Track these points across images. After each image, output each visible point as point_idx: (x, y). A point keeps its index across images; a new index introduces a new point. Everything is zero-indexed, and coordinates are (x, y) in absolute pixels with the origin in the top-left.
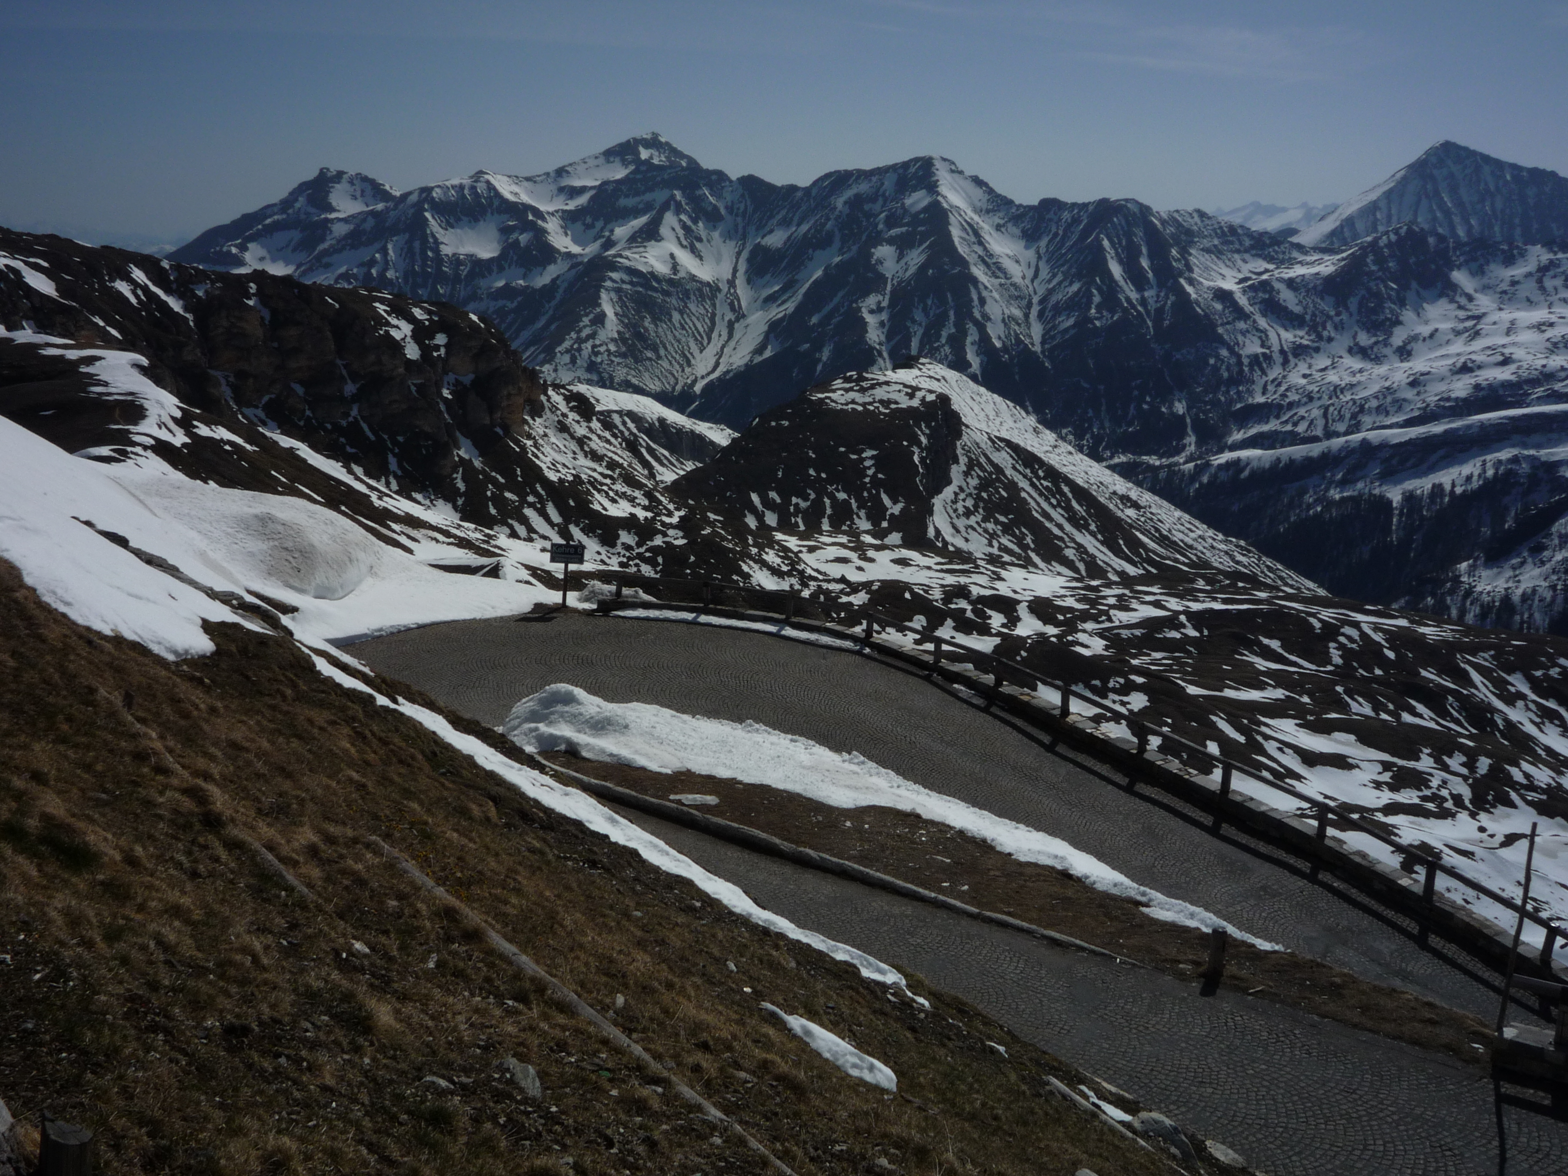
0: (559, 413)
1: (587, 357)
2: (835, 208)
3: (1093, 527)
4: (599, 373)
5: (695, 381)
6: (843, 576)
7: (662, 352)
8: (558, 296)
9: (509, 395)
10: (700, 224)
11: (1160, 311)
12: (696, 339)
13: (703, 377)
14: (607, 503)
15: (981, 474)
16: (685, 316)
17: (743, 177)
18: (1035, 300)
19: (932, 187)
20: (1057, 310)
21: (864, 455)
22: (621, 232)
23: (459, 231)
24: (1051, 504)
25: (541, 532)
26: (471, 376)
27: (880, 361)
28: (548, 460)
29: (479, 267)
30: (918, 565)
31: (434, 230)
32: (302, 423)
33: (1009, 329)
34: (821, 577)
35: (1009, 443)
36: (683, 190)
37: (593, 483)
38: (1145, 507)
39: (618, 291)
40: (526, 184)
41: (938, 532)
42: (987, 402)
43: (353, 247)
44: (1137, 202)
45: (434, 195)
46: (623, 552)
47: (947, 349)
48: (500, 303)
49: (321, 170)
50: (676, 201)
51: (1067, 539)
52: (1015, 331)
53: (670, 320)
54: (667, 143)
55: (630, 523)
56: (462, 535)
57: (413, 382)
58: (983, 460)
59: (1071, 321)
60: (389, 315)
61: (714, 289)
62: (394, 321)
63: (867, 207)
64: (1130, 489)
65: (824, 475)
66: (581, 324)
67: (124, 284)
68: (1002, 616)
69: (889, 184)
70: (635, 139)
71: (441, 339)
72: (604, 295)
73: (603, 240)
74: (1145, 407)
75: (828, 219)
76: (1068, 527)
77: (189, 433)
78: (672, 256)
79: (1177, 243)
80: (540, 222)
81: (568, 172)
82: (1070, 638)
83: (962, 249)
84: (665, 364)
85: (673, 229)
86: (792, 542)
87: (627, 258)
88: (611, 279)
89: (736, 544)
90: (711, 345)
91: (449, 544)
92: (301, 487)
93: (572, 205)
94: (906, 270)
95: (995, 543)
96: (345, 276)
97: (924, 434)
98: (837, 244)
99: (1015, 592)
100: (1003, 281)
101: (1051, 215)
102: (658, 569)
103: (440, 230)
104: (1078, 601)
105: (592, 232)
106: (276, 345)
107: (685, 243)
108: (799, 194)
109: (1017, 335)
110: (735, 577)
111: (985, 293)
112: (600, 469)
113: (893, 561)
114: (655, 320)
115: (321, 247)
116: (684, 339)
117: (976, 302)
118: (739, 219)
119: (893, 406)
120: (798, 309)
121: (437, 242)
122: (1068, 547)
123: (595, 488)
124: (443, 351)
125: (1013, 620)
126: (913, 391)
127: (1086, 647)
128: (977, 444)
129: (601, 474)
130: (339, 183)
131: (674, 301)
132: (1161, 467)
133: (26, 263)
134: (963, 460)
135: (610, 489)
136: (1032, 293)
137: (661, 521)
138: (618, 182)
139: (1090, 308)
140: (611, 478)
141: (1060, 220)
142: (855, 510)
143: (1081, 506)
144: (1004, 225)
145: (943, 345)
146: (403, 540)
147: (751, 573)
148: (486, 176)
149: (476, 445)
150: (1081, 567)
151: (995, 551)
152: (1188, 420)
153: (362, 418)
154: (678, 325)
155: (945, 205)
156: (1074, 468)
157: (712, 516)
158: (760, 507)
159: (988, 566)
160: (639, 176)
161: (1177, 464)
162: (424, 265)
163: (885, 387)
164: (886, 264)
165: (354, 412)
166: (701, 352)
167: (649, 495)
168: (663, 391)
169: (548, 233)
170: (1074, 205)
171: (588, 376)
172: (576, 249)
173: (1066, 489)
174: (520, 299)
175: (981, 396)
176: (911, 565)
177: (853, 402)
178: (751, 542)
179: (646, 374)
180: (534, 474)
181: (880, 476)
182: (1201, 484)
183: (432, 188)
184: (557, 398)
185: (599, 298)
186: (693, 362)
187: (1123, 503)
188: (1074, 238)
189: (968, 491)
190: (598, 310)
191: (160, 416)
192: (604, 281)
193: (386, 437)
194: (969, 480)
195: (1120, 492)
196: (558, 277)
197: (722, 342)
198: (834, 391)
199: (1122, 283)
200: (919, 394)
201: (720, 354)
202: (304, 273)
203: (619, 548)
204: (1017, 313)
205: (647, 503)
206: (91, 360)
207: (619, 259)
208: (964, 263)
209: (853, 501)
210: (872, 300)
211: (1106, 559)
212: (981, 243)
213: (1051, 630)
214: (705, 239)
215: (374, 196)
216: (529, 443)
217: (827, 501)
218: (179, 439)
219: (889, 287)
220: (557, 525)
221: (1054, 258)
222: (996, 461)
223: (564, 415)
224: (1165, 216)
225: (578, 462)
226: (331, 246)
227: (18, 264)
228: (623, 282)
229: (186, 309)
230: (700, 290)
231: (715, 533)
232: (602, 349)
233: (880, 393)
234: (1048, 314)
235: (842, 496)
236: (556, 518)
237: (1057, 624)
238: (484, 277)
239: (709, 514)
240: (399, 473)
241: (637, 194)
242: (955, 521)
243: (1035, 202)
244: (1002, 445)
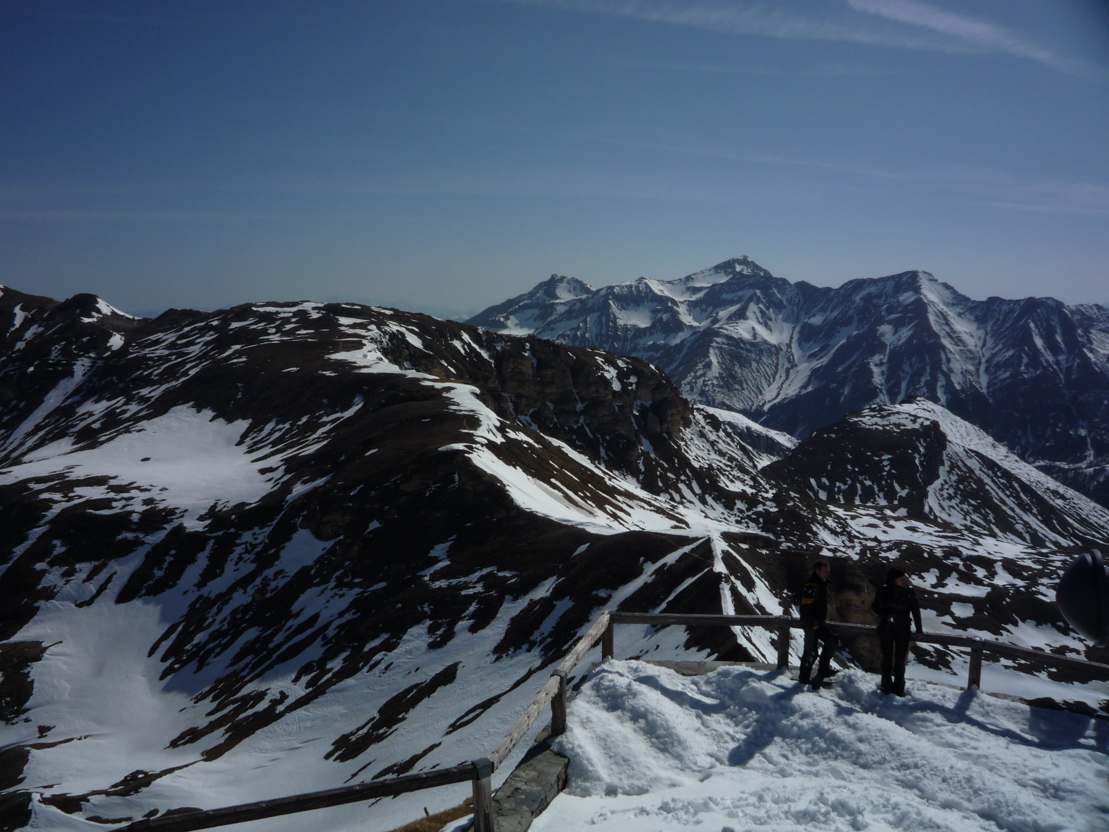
0: (700, 426)
1: (700, 387)
2: (854, 302)
3: (1035, 511)
4: (707, 397)
5: (764, 404)
6: (876, 537)
7: (745, 386)
8: (685, 351)
9: (672, 414)
10: (771, 310)
11: (1069, 369)
12: (766, 379)
13: (769, 402)
14: (728, 483)
15: (959, 473)
16: (760, 365)
17: (798, 282)
18: (983, 360)
19: (917, 290)
20: (999, 367)
21: (883, 458)
22: (723, 314)
23: (628, 312)
24: (1006, 494)
25: (688, 498)
26: (650, 402)
27: (881, 395)
28: (693, 454)
29: (639, 332)
30: (923, 532)
31: (614, 311)
32: (551, 426)
33: (966, 378)
34: (861, 537)
35: (978, 454)
36: (762, 290)
37: (720, 469)
38: (1069, 499)
39: (720, 349)
40: (668, 285)
41: (931, 509)
42: (961, 426)
43: (568, 319)
44: (1054, 299)
45: (615, 290)
46: (738, 514)
47: (925, 390)
48: (650, 354)
49: (552, 275)
50: (757, 296)
51: (1017, 518)
52: (969, 379)
53: (750, 366)
54: (752, 262)
55: (742, 496)
56: (658, 505)
57: (617, 404)
58: (960, 464)
59: (1007, 374)
60: (604, 364)
61: (778, 349)
62: (607, 368)
63: (875, 301)
64: (1058, 487)
65: (857, 469)
66: (697, 368)
67: (458, 342)
68: (984, 570)
69: (889, 287)
70: (733, 259)
71: (633, 379)
72: (711, 351)
73: (712, 318)
74: (1058, 430)
75: (850, 308)
76: (1018, 510)
77: (504, 436)
78: (753, 329)
79: (1082, 325)
80: (675, 307)
81: (692, 279)
82: (1034, 589)
83: (936, 328)
84: (746, 393)
85: (755, 313)
86: (841, 512)
87: (726, 329)
88: (716, 341)
89: (809, 513)
90: (775, 383)
91: (651, 510)
92: (566, 472)
93: (694, 298)
94: (899, 340)
95: (968, 518)
96: (563, 336)
97: (922, 446)
98: (855, 323)
99: (989, 553)
100: (962, 348)
101: (995, 307)
102: (760, 526)
103: (618, 311)
104: (1034, 562)
105: (707, 313)
106: (539, 379)
107: (761, 321)
108: (832, 293)
109: (971, 382)
110: (808, 534)
111: (950, 356)
112: (724, 461)
113: (906, 528)
114: (742, 366)
115: (550, 319)
116: (758, 378)
117: (944, 360)
118: (795, 308)
119: (902, 428)
120: (830, 362)
121: (615, 318)
122: (1017, 523)
123: (721, 473)
124: (634, 386)
125: (992, 574)
126: (915, 418)
127: (1045, 595)
128: (957, 453)
129: (724, 464)
130: (561, 283)
131: (753, 356)
132: (1069, 470)
133: (407, 329)
134: (947, 463)
135: (730, 474)
136: (981, 356)
137: (761, 495)
138: (722, 284)
139: (1021, 366)
140: (731, 467)
141: (1001, 310)
142: (877, 492)
143: (1027, 496)
144: (963, 314)
145: (922, 387)
146: (624, 507)
147: (818, 532)
148: (645, 281)
149: (652, 444)
150: (1027, 537)
151: (968, 523)
152: (1089, 440)
153: (586, 424)
154: (755, 370)
155: (925, 301)
156: (1019, 471)
157: (792, 494)
158: (816, 487)
159: (970, 535)
160: (734, 281)
161: (1081, 468)
162: (607, 330)
163: (897, 415)
164: (886, 336)
165: (582, 421)
166: (769, 386)
167: (753, 479)
168: (744, 409)
169: (680, 314)
170: (1010, 301)
171: (700, 398)
172: (695, 324)
173: (1016, 485)
174: (661, 351)
175: (957, 422)
176: (918, 532)
177: (876, 424)
178: (817, 512)
179: (735, 399)
180: (685, 462)
181: (893, 471)
182: (1098, 482)
183: (614, 287)
184: (699, 417)
185: (709, 352)
186: (763, 392)
187: (1054, 496)
188: (1010, 322)
189: (950, 483)
190: (708, 359)
191: (488, 425)
192: (712, 343)
193: (599, 436)
194: (951, 476)
195: (1052, 489)
196: (685, 339)
197: (782, 381)
198: (864, 417)
199: (1043, 350)
200: (919, 421)
201: (780, 388)
202: (539, 333)
203: (736, 511)
204: (971, 368)
205: (752, 483)
206: (449, 389)
207: (721, 330)
208: (937, 336)
209: (875, 487)
210: (877, 358)
211: (1045, 533)
212: (948, 324)
213: (1020, 583)
214: (773, 319)
215: (581, 291)
216: (683, 443)
217: (859, 486)
218: (499, 440)
219: (888, 351)
220: (698, 495)
221: (996, 335)
222: (969, 465)
223: (703, 427)
224: (1073, 308)
225: (710, 457)
226: (556, 318)
227: (403, 330)
228: (723, 343)
229: (490, 357)
230: (770, 349)
231: (795, 505)
232: (709, 383)
233: (894, 419)
234: (992, 369)
235: (868, 483)
236: (698, 490)
237: (1023, 578)
238: (641, 338)
239: (791, 493)
240: (606, 458)
241: (734, 291)
242: (942, 502)
243: (984, 298)
244: (973, 454)
